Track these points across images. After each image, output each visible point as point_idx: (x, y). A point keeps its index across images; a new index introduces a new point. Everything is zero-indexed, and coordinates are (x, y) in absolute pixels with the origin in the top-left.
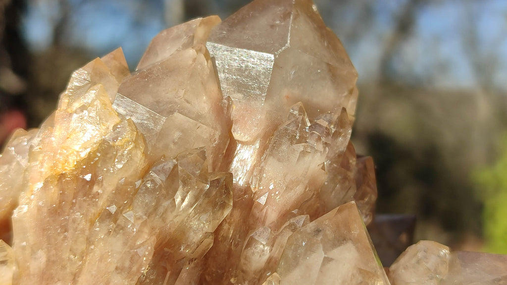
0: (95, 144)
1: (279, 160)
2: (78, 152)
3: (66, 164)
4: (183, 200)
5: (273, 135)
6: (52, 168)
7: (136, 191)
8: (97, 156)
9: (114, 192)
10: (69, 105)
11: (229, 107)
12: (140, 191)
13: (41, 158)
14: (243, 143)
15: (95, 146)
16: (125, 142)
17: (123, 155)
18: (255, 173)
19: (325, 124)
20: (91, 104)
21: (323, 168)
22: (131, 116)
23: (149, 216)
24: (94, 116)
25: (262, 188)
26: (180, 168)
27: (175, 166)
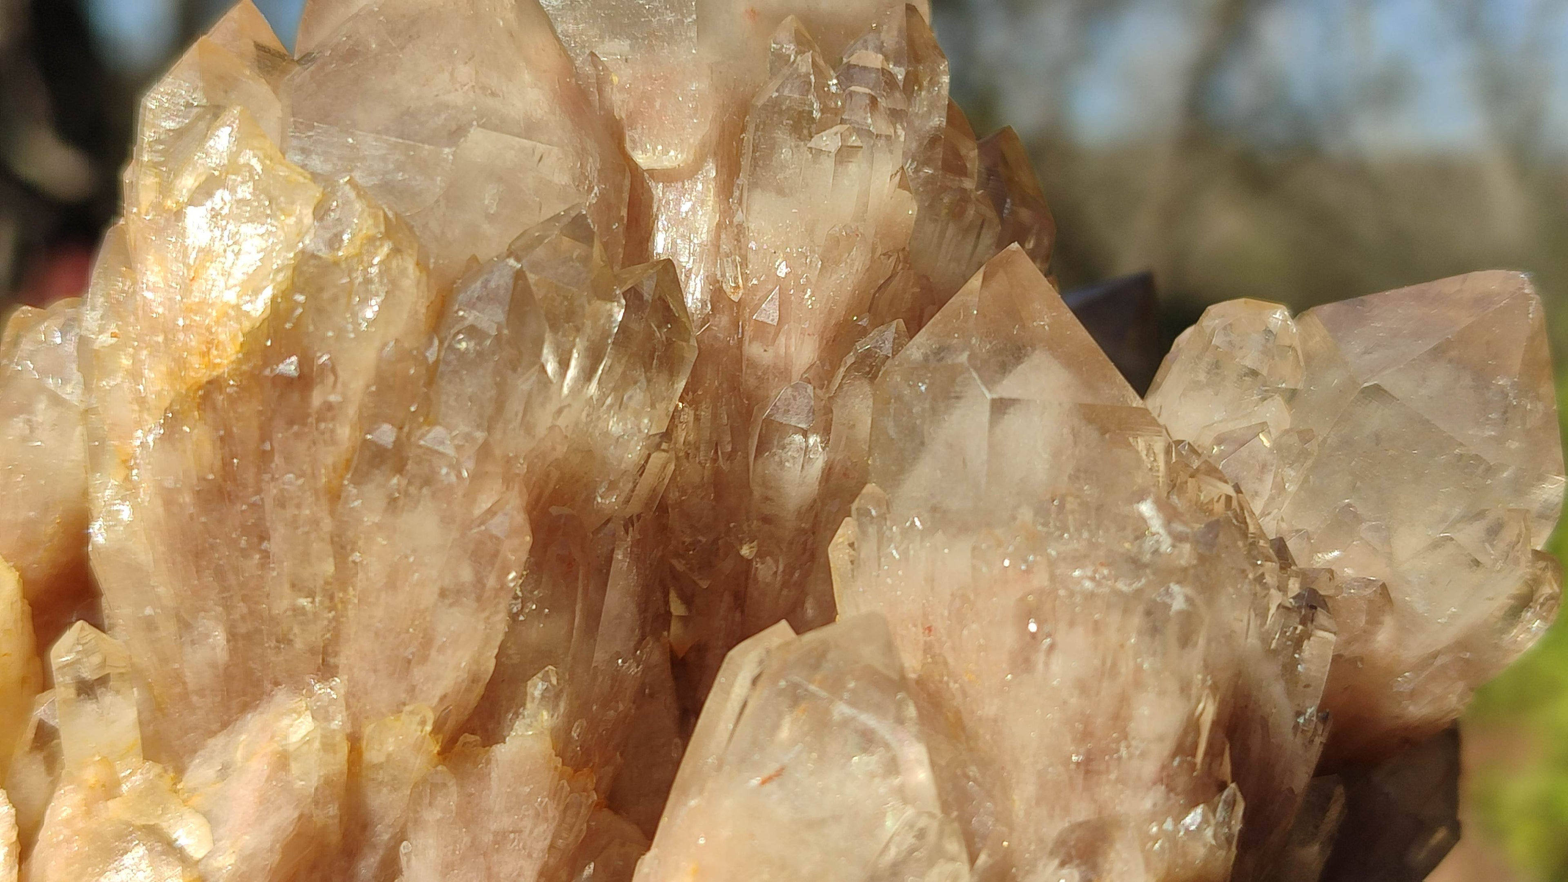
0: (279, 270)
1: (780, 191)
2: (237, 307)
3: (214, 352)
4: (564, 365)
5: (743, 130)
6: (173, 376)
7: (432, 374)
8: (298, 304)
9: (373, 388)
10: (165, 189)
11: (601, 83)
12: (442, 367)
14: (669, 177)
15: (280, 277)
16: (362, 245)
17: (368, 281)
18: (725, 248)
19: (875, 60)
20: (232, 166)
21: (902, 185)
22: (351, 171)
23: (489, 430)
24: (249, 197)
25: (755, 282)
26: (532, 277)
27: (519, 275)
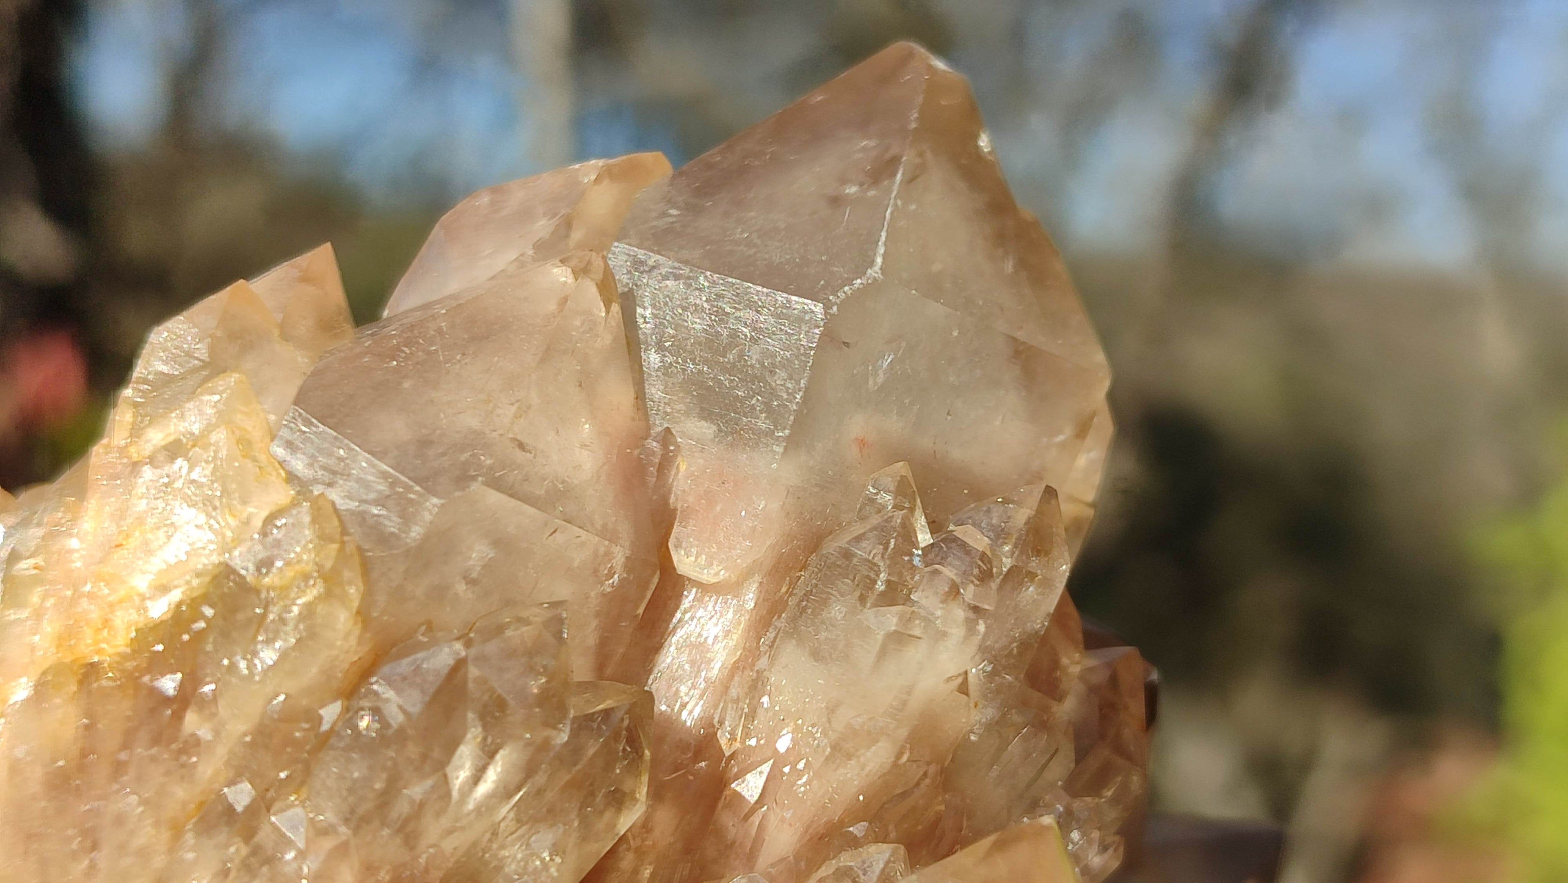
0: (198, 575)
1: (816, 655)
2: (143, 598)
3: (105, 633)
4: (477, 778)
5: (804, 567)
6: (65, 638)
7: (323, 741)
8: (203, 617)
9: (248, 739)
10: (136, 432)
11: (665, 464)
12: (333, 740)
13: (35, 599)
14: (705, 588)
15: (195, 582)
16: (294, 578)
17: (283, 621)
18: (734, 692)
19: (979, 541)
20: (197, 440)
21: (963, 689)
22: (330, 485)
23: (356, 830)
24: (204, 480)
25: (753, 742)
26: (473, 672)
27: (460, 665)
